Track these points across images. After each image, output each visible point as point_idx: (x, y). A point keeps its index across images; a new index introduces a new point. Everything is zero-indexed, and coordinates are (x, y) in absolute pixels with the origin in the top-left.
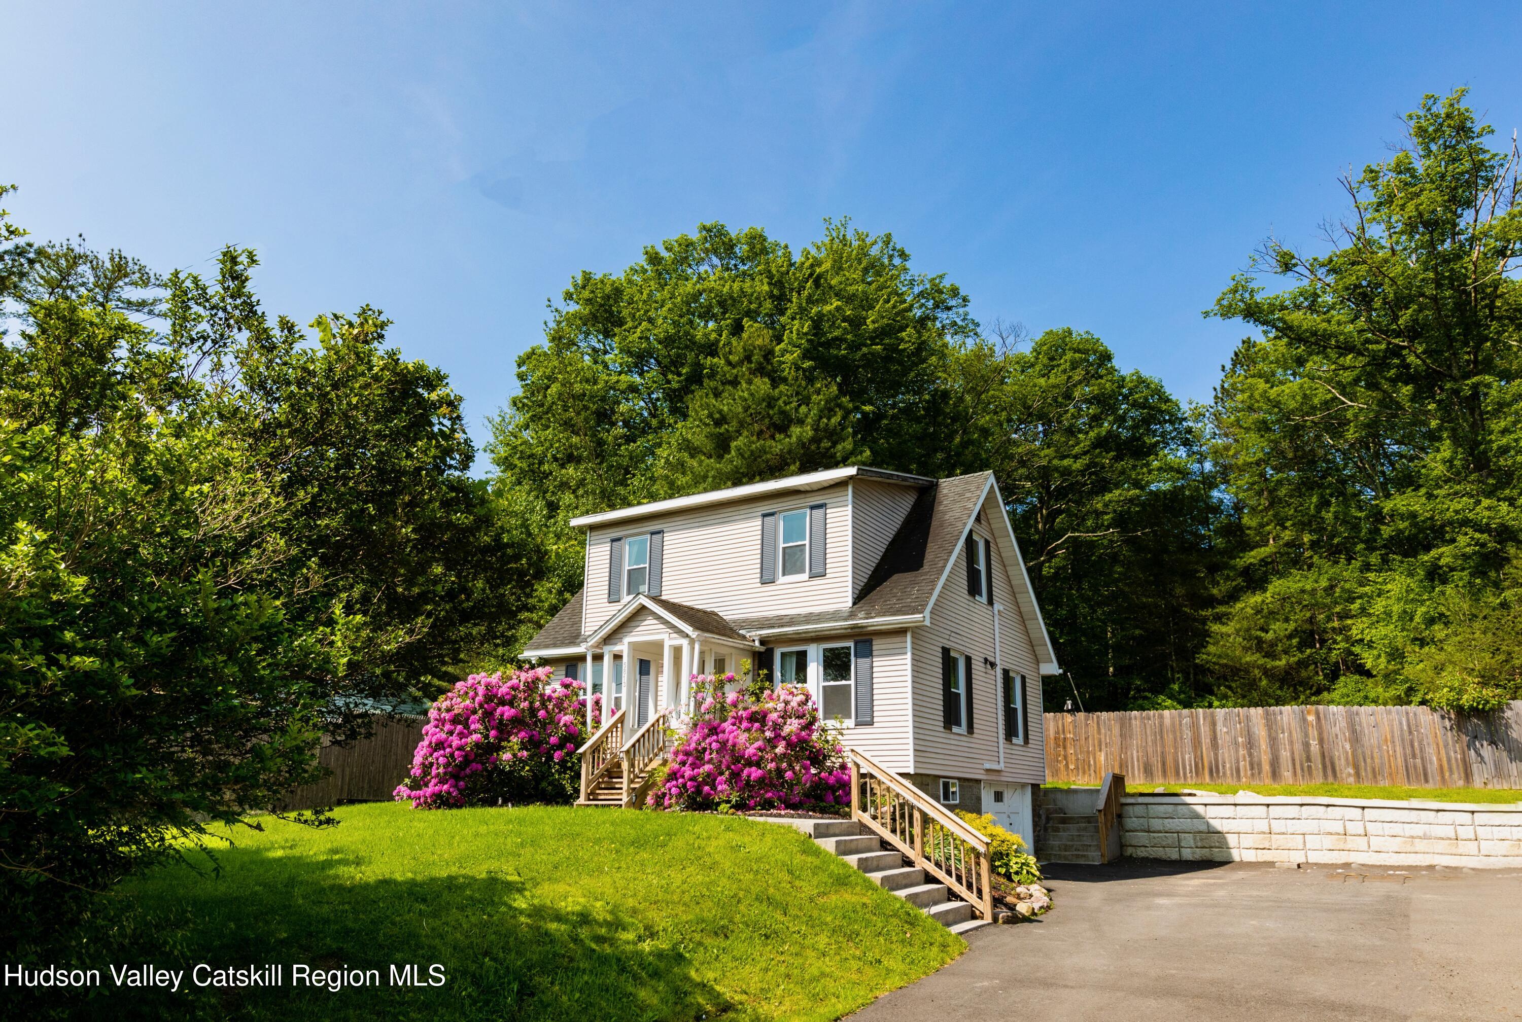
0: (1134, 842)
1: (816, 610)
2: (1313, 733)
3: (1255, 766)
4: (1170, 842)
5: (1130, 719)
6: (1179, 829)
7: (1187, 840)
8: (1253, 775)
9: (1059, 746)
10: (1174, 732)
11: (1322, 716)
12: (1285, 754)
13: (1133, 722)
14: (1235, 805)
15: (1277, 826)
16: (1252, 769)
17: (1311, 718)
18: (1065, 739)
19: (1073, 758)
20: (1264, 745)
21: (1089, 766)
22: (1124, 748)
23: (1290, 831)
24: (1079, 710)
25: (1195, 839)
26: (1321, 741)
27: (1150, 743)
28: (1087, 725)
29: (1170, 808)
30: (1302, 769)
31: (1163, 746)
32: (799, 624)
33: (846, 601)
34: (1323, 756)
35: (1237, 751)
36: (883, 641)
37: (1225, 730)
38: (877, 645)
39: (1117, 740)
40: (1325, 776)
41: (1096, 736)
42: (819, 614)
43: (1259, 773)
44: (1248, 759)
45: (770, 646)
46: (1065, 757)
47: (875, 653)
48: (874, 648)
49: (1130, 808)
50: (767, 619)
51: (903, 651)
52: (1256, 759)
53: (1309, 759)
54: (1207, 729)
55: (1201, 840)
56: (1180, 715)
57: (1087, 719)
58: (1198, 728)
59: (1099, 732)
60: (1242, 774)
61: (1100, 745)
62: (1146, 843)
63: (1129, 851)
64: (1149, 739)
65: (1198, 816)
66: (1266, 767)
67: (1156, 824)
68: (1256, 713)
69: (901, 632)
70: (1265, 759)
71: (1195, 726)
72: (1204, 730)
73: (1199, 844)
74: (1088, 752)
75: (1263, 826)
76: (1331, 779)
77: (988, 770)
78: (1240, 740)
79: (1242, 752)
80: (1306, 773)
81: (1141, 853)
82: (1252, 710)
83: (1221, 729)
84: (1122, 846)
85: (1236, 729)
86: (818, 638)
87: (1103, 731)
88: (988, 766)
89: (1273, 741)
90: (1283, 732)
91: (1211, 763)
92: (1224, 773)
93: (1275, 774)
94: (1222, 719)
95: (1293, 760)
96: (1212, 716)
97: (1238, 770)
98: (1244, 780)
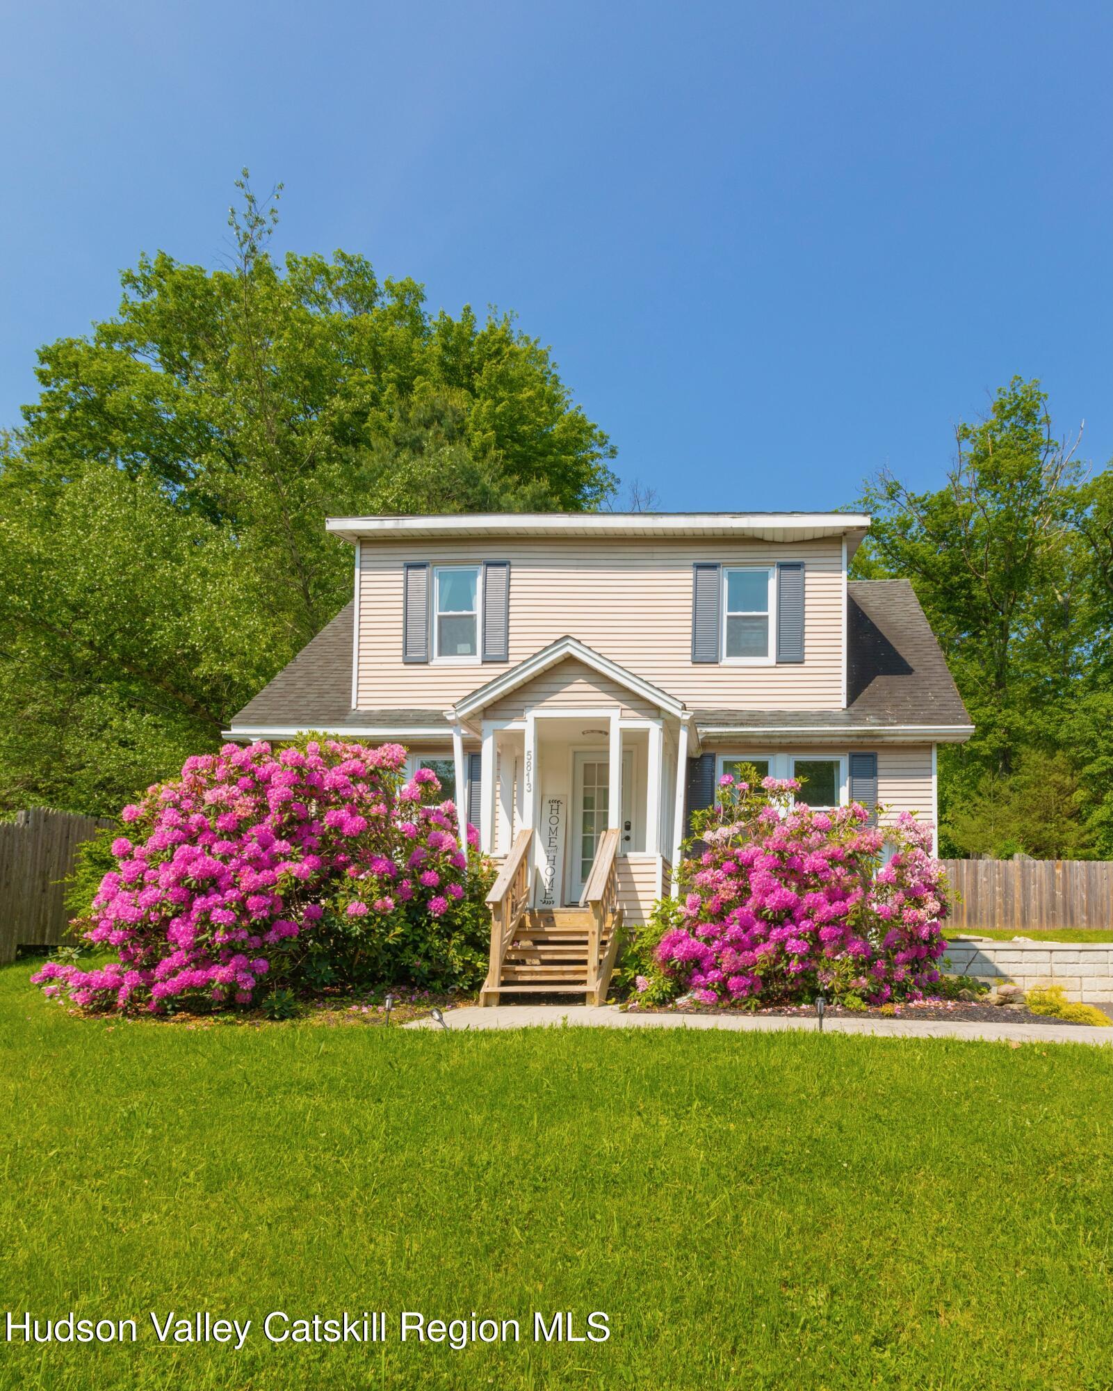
1: (789, 707)
2: (1060, 885)
3: (1008, 913)
8: (1006, 921)
11: (1068, 870)
16: (1006, 915)
17: (1059, 871)
26: (1065, 892)
32: (770, 724)
33: (839, 701)
35: (994, 899)
36: (893, 757)
37: (985, 879)
38: (884, 761)
40: (1065, 922)
42: (796, 714)
43: (1012, 920)
44: (1003, 907)
47: (880, 772)
48: (880, 765)
50: (707, 712)
51: (927, 772)
52: (1009, 907)
53: (1054, 907)
54: (970, 878)
58: (962, 875)
60: (997, 920)
65: (987, 961)
66: (1018, 915)
69: (923, 747)
70: (1018, 906)
71: (958, 874)
72: (967, 879)
76: (1069, 926)
78: (998, 888)
79: (999, 900)
80: (1051, 921)
83: (982, 878)
85: (995, 878)
86: (791, 747)
90: (1035, 884)
91: (970, 909)
92: (981, 919)
93: (1025, 921)
94: (983, 869)
95: (1041, 908)
96: (976, 866)
97: (993, 917)
98: (998, 925)
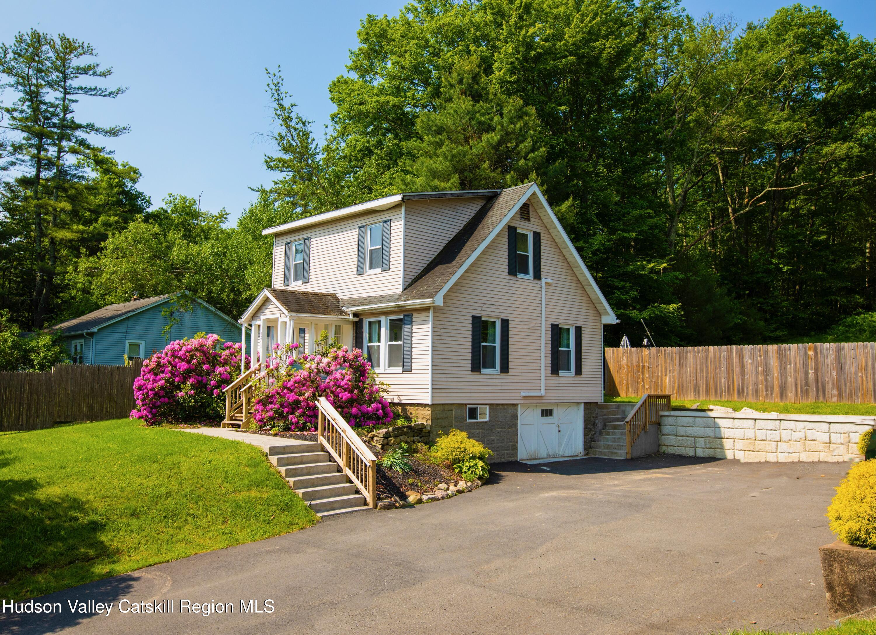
0: (667, 443)
1: (384, 293)
2: (811, 364)
3: (769, 388)
4: (689, 443)
5: (686, 353)
6: (696, 434)
7: (701, 442)
8: (767, 395)
9: (638, 371)
10: (715, 363)
11: (819, 351)
12: (790, 380)
13: (688, 355)
14: (734, 418)
15: (760, 435)
16: (767, 390)
17: (811, 353)
18: (643, 366)
19: (648, 381)
20: (776, 373)
21: (658, 386)
22: (681, 374)
23: (769, 439)
24: (653, 346)
25: (705, 442)
26: (816, 370)
27: (699, 371)
28: (657, 356)
29: (691, 420)
30: (802, 392)
31: (708, 373)
32: (376, 303)
33: (399, 289)
34: (817, 381)
35: (757, 377)
36: (418, 315)
37: (750, 361)
38: (416, 317)
39: (677, 367)
40: (818, 397)
41: (663, 364)
42: (385, 297)
43: (771, 394)
44: (764, 383)
45: (362, 317)
46: (643, 380)
47: (414, 323)
48: (413, 319)
49: (666, 418)
50: (359, 299)
51: (428, 322)
52: (770, 383)
53: (807, 384)
54: (738, 360)
55: (710, 443)
56: (720, 350)
57: (658, 352)
58: (732, 360)
59: (665, 362)
60: (760, 393)
61: (666, 371)
62: (674, 443)
63: (664, 449)
64: (699, 367)
65: (708, 426)
66: (777, 390)
67: (681, 431)
68: (772, 348)
69: (426, 309)
70: (776, 383)
71: (729, 359)
72: (736, 361)
73: (708, 446)
74: (658, 376)
75: (750, 434)
76: (821, 398)
77: (525, 397)
78: (760, 369)
79: (761, 378)
80: (805, 395)
81: (671, 450)
82: (770, 347)
83: (748, 360)
84: (659, 445)
85: (757, 360)
86: (385, 313)
87: (668, 361)
88: (524, 394)
89: (783, 369)
90: (790, 364)
91: (739, 385)
92: (747, 393)
93: (782, 395)
94: (748, 352)
95: (796, 385)
96: (742, 351)
97: (757, 391)
98: (761, 398)
